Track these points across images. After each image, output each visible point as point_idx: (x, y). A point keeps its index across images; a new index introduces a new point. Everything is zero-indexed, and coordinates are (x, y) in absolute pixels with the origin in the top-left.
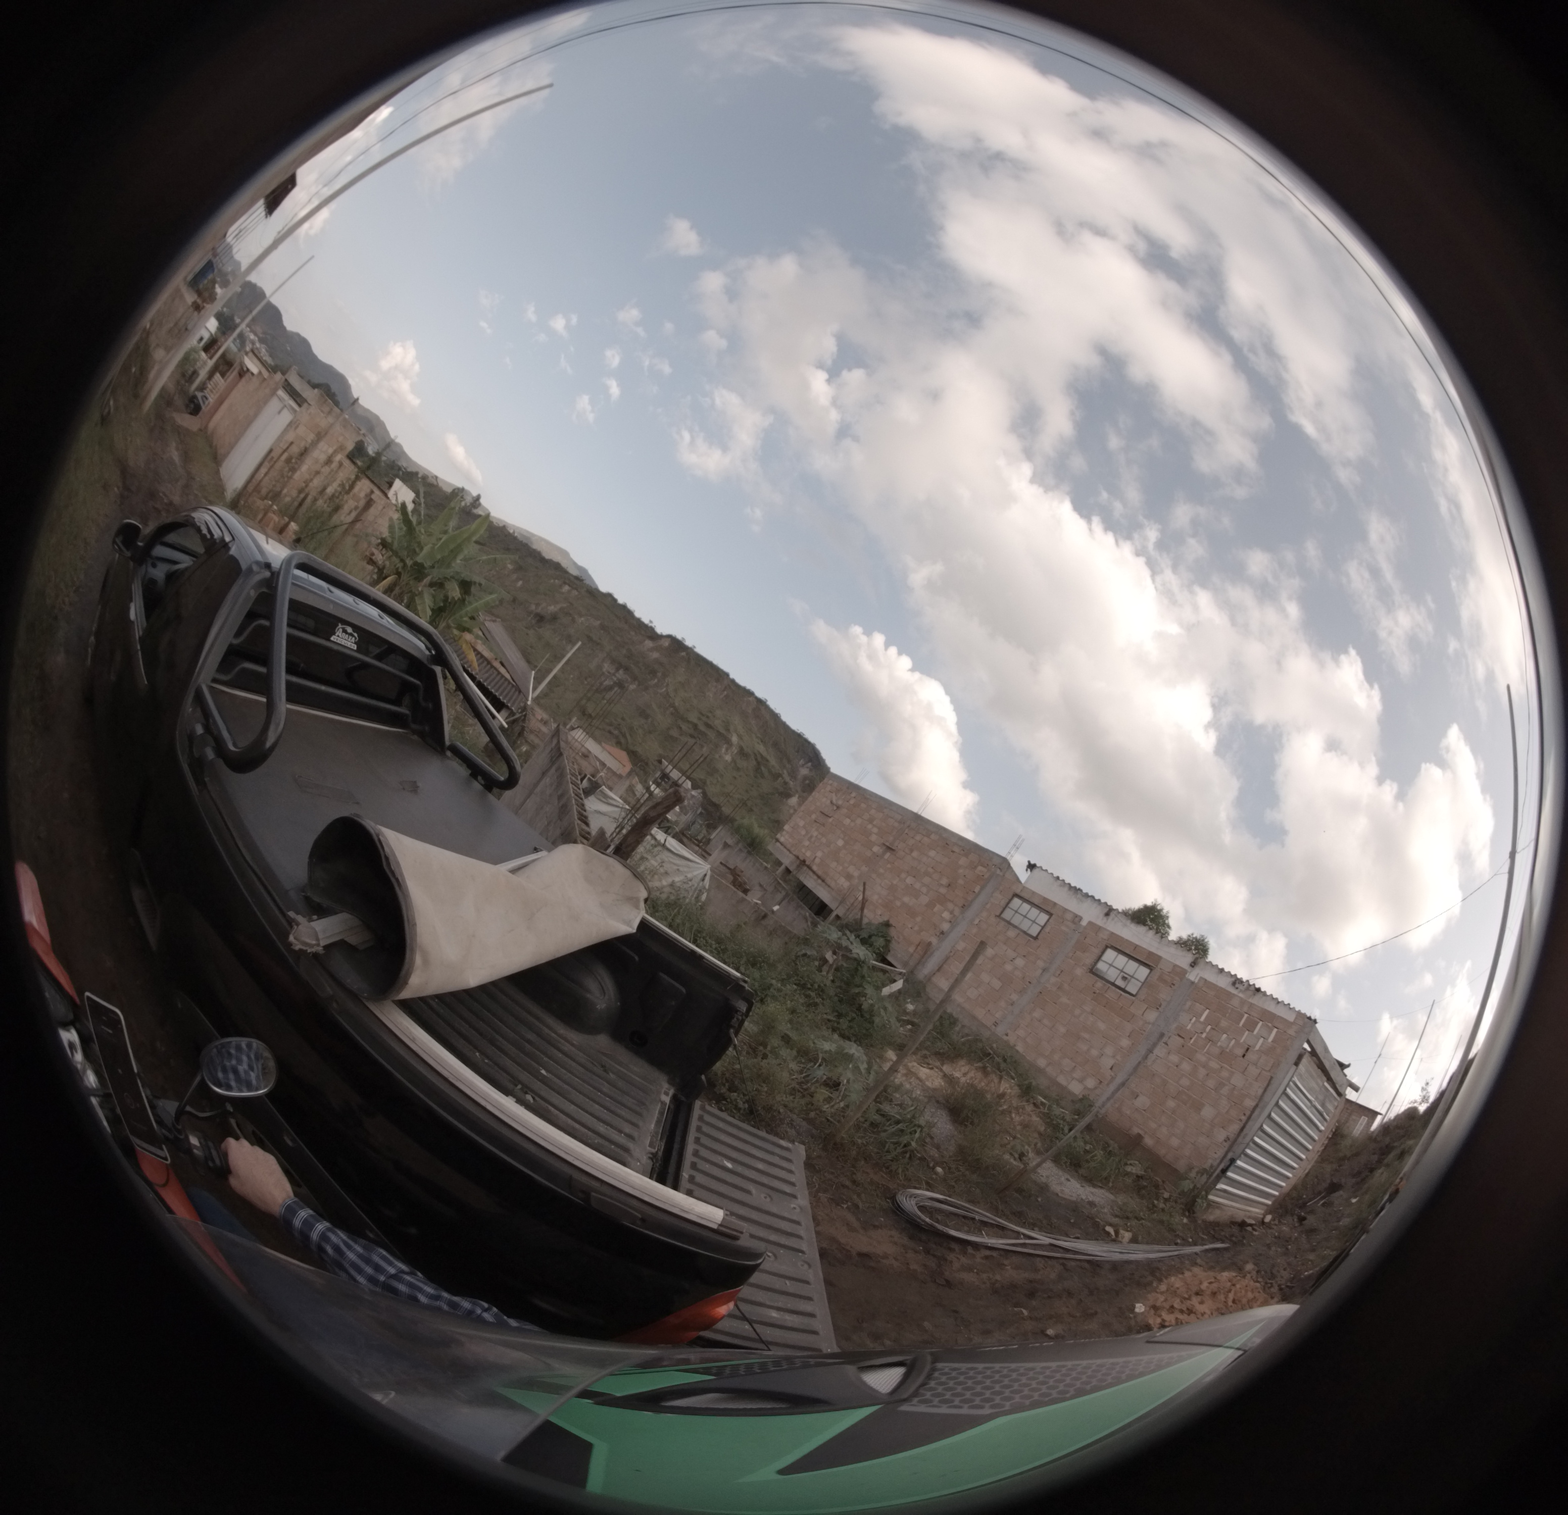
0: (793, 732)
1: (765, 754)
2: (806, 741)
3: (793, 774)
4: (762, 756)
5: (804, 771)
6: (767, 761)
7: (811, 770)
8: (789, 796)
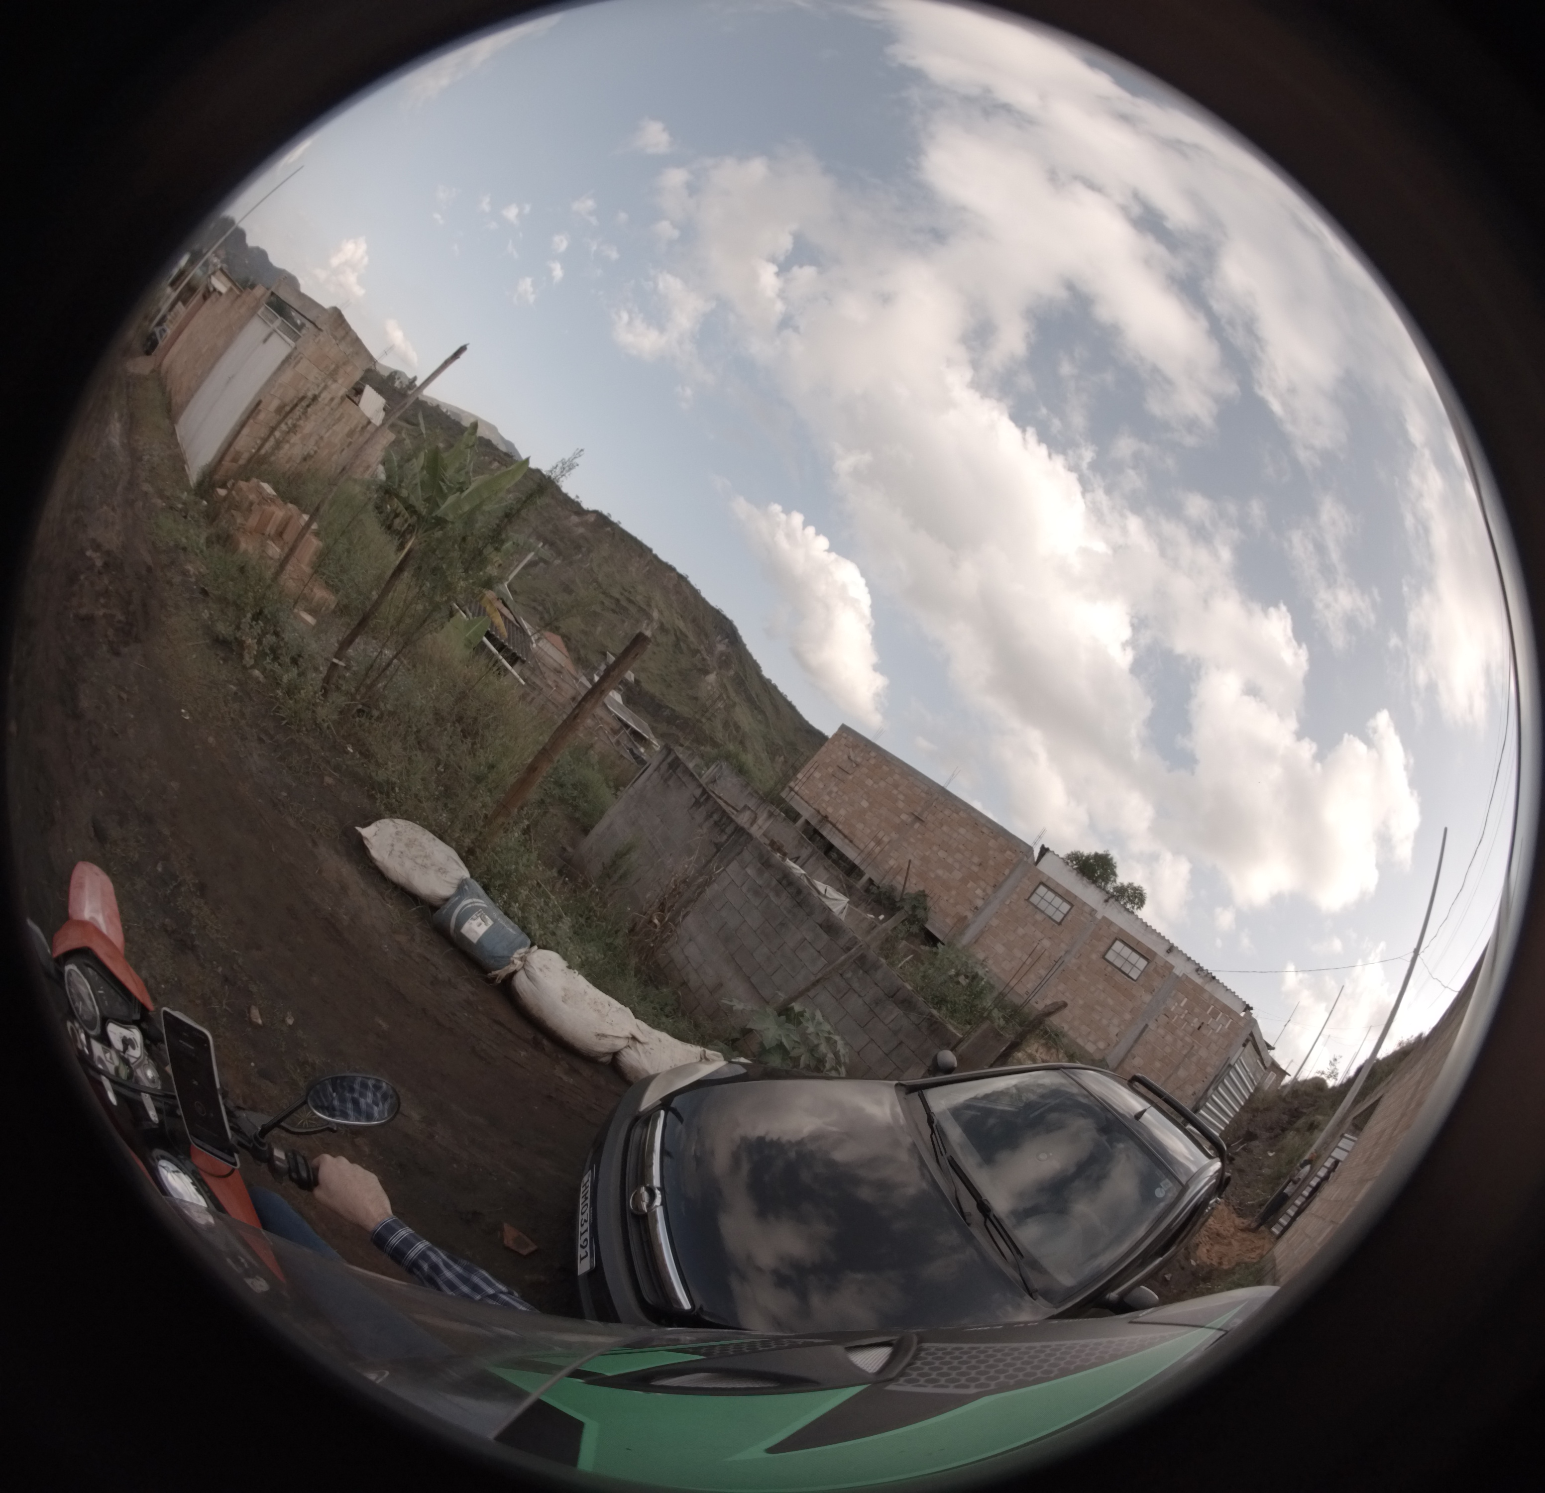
0: (712, 608)
1: (684, 630)
2: (725, 618)
3: (710, 650)
4: (681, 632)
5: (721, 648)
6: (686, 636)
7: (727, 646)
8: (707, 673)
